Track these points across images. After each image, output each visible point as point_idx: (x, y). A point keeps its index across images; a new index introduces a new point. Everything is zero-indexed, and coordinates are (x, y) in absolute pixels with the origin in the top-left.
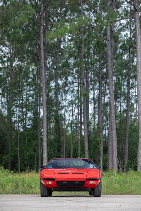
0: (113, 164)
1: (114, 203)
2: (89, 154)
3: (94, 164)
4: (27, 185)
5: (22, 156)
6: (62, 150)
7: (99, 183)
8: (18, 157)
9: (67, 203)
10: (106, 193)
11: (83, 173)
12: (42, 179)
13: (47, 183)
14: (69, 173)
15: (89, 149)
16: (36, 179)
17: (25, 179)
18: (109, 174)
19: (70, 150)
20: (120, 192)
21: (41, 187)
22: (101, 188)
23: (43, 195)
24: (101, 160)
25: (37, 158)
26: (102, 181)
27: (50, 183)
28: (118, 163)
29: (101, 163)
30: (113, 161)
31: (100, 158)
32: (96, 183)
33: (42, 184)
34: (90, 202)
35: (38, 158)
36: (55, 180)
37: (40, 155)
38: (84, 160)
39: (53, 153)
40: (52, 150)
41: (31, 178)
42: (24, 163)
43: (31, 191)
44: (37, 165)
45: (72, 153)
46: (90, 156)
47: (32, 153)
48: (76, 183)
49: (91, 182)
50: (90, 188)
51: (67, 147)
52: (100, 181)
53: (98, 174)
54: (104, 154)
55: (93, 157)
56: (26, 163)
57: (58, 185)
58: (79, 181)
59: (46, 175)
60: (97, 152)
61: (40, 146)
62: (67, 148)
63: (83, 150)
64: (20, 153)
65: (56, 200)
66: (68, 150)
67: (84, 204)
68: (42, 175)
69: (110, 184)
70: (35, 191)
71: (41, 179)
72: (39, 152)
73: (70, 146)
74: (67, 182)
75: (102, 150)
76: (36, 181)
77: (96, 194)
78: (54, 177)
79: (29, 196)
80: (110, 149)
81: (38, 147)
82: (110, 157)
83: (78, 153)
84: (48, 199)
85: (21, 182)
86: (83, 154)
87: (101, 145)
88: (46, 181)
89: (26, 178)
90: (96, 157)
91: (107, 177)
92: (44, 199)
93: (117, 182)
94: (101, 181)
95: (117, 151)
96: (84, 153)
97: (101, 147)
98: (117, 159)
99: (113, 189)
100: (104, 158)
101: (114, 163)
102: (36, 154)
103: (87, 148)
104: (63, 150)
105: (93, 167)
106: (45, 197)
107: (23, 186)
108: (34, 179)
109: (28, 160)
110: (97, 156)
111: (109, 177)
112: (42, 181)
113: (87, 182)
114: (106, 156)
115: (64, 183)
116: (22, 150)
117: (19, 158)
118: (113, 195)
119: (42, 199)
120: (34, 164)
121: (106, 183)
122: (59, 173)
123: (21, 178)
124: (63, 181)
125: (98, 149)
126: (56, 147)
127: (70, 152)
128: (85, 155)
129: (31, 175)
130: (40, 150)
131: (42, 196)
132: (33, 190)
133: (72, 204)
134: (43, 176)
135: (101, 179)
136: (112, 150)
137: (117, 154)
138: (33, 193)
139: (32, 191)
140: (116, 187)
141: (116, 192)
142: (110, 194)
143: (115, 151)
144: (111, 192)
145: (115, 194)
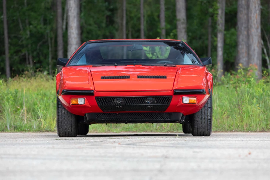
0: (249, 56)
1: (235, 148)
2: (188, 31)
3: (194, 55)
4: (25, 108)
5: (15, 37)
6: (117, 20)
7: (207, 102)
8: (3, 39)
9: (119, 150)
10: (227, 127)
11: (165, 77)
12: (60, 93)
13: (74, 102)
14: (128, 77)
15: (189, 17)
16: (48, 93)
17: (19, 95)
19: (139, 19)
20: (263, 126)
21: (58, 113)
22: (211, 114)
23: (63, 133)
24: (220, 44)
25: (53, 41)
26: (215, 96)
27: (81, 101)
28: (263, 52)
29: (220, 52)
30: (249, 47)
31: (217, 41)
32: (199, 100)
33: (60, 106)
34: (176, 147)
35: (56, 42)
36: (92, 94)
37: (60, 33)
38: (170, 44)
39: (94, 27)
40: (91, 21)
41: (36, 92)
42: (21, 54)
43: (35, 124)
44: (53, 58)
45: (143, 26)
46: (190, 34)
47: (41, 28)
48: (147, 103)
49: (186, 100)
50: (183, 115)
51: (131, 12)
52: (207, 96)
53: (204, 79)
54: (227, 29)
55: (200, 38)
56: (25, 55)
57: (101, 107)
58: (153, 97)
59: (71, 83)
60: (210, 24)
61: (60, 10)
62: (133, 15)
63: (172, 20)
64: (9, 28)
65: (94, 143)
66: (135, 19)
67: (161, 152)
68: (60, 82)
69: (238, 105)
70: (44, 124)
71: (58, 92)
72: (59, 25)
73: (139, 9)
74: (124, 98)
75: (221, 19)
76: (49, 99)
77: (199, 130)
78: (92, 88)
79: (28, 136)
80: (242, 16)
81: (55, 12)
82: (242, 39)
83: (160, 29)
84: (76, 141)
85: (11, 102)
86: (174, 31)
87: (218, 5)
88: (71, 98)
89: (22, 91)
90: (207, 39)
91: (231, 87)
92: (64, 141)
93: (255, 100)
94: (211, 97)
95: (259, 21)
96: (175, 27)
97: (220, 12)
98: (259, 43)
99: (245, 118)
100: (228, 41)
101: (251, 53)
102: (52, 30)
103: (181, 15)
104: (121, 20)
105: (193, 61)
106: (69, 136)
107: (16, 111)
109: (29, 46)
110: (210, 36)
111: (235, 88)
112: (60, 97)
113: (174, 99)
114: (233, 34)
115: (116, 101)
116: (13, 21)
117: (7, 41)
118: (244, 133)
119: (59, 141)
120: (46, 56)
121: (227, 103)
122: (103, 78)
123: (11, 93)
124: (114, 98)
125: (212, 16)
126: (103, 11)
127: (140, 24)
128: (177, 31)
129: (35, 84)
130: (60, 20)
131: (60, 136)
132: (40, 122)
133: (130, 150)
134: (64, 84)
135: (210, 92)
136: (248, 20)
137: (259, 30)
138: (40, 130)
139: (38, 124)
140: (253, 111)
141: (251, 125)
142: (238, 131)
143: (255, 21)
144: (238, 126)
145: (250, 131)
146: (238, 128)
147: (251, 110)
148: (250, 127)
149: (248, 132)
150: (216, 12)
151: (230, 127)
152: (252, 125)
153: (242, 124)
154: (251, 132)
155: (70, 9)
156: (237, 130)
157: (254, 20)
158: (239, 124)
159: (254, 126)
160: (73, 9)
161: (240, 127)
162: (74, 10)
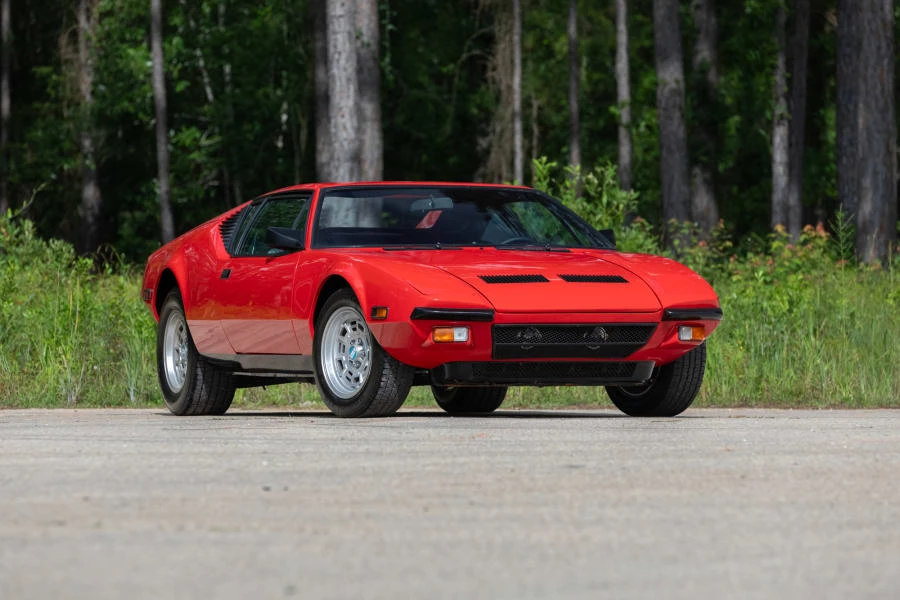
14: (542, 278)
27: (461, 335)
50: (655, 368)
74: (545, 328)
88: (433, 326)
155: (336, 56)
160: (344, 56)
162: (347, 60)
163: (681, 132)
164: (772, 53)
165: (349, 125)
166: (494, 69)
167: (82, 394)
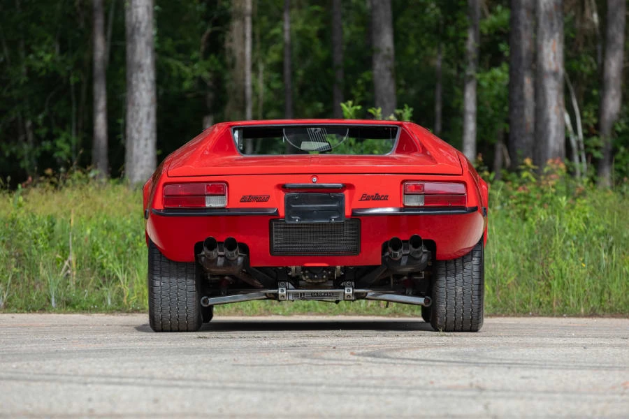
4: (72, 258)
10: (516, 305)
18: (527, 199)
20: (594, 303)
29: (471, 124)
37: (100, 72)
43: (110, 295)
70: (129, 295)
76: (124, 237)
86: (364, 75)
87: (467, 18)
95: (560, 56)
97: (471, 34)
98: (559, 105)
99: (555, 288)
103: (383, 39)
108: (110, 228)
123: (39, 223)
128: (372, 76)
132: (120, 292)
137: (560, 77)
139: (115, 295)
140: (571, 272)
141: (567, 302)
142: (540, 313)
143: (552, 55)
144: (541, 304)
145: (565, 315)
146: (539, 307)
147: (568, 269)
148: (566, 305)
149: (561, 316)
150: (462, 34)
151: (522, 305)
152: (569, 302)
153: (548, 299)
154: (569, 316)
156: (538, 313)
157: (548, 55)
158: (541, 300)
159: (573, 304)
161: (543, 305)
163: (392, 89)
164: (465, 28)
165: (147, 78)
166: (231, 41)
167: (9, 300)
